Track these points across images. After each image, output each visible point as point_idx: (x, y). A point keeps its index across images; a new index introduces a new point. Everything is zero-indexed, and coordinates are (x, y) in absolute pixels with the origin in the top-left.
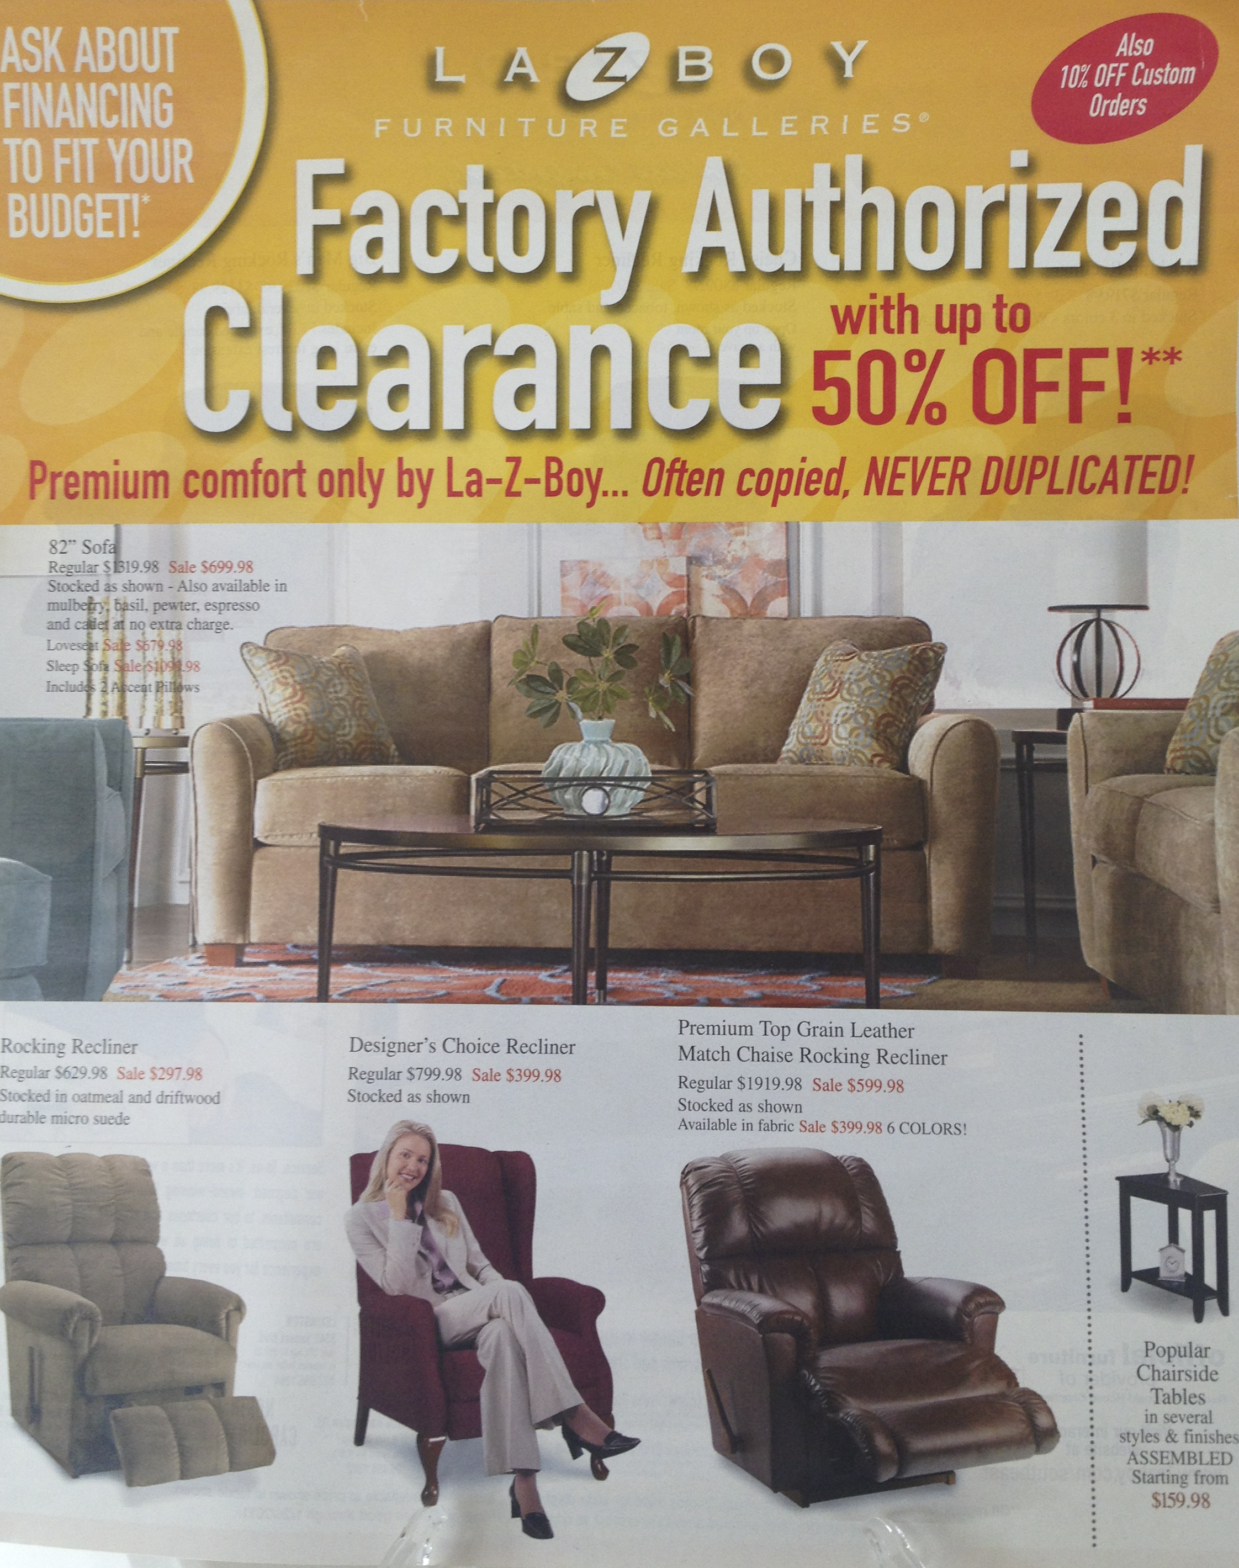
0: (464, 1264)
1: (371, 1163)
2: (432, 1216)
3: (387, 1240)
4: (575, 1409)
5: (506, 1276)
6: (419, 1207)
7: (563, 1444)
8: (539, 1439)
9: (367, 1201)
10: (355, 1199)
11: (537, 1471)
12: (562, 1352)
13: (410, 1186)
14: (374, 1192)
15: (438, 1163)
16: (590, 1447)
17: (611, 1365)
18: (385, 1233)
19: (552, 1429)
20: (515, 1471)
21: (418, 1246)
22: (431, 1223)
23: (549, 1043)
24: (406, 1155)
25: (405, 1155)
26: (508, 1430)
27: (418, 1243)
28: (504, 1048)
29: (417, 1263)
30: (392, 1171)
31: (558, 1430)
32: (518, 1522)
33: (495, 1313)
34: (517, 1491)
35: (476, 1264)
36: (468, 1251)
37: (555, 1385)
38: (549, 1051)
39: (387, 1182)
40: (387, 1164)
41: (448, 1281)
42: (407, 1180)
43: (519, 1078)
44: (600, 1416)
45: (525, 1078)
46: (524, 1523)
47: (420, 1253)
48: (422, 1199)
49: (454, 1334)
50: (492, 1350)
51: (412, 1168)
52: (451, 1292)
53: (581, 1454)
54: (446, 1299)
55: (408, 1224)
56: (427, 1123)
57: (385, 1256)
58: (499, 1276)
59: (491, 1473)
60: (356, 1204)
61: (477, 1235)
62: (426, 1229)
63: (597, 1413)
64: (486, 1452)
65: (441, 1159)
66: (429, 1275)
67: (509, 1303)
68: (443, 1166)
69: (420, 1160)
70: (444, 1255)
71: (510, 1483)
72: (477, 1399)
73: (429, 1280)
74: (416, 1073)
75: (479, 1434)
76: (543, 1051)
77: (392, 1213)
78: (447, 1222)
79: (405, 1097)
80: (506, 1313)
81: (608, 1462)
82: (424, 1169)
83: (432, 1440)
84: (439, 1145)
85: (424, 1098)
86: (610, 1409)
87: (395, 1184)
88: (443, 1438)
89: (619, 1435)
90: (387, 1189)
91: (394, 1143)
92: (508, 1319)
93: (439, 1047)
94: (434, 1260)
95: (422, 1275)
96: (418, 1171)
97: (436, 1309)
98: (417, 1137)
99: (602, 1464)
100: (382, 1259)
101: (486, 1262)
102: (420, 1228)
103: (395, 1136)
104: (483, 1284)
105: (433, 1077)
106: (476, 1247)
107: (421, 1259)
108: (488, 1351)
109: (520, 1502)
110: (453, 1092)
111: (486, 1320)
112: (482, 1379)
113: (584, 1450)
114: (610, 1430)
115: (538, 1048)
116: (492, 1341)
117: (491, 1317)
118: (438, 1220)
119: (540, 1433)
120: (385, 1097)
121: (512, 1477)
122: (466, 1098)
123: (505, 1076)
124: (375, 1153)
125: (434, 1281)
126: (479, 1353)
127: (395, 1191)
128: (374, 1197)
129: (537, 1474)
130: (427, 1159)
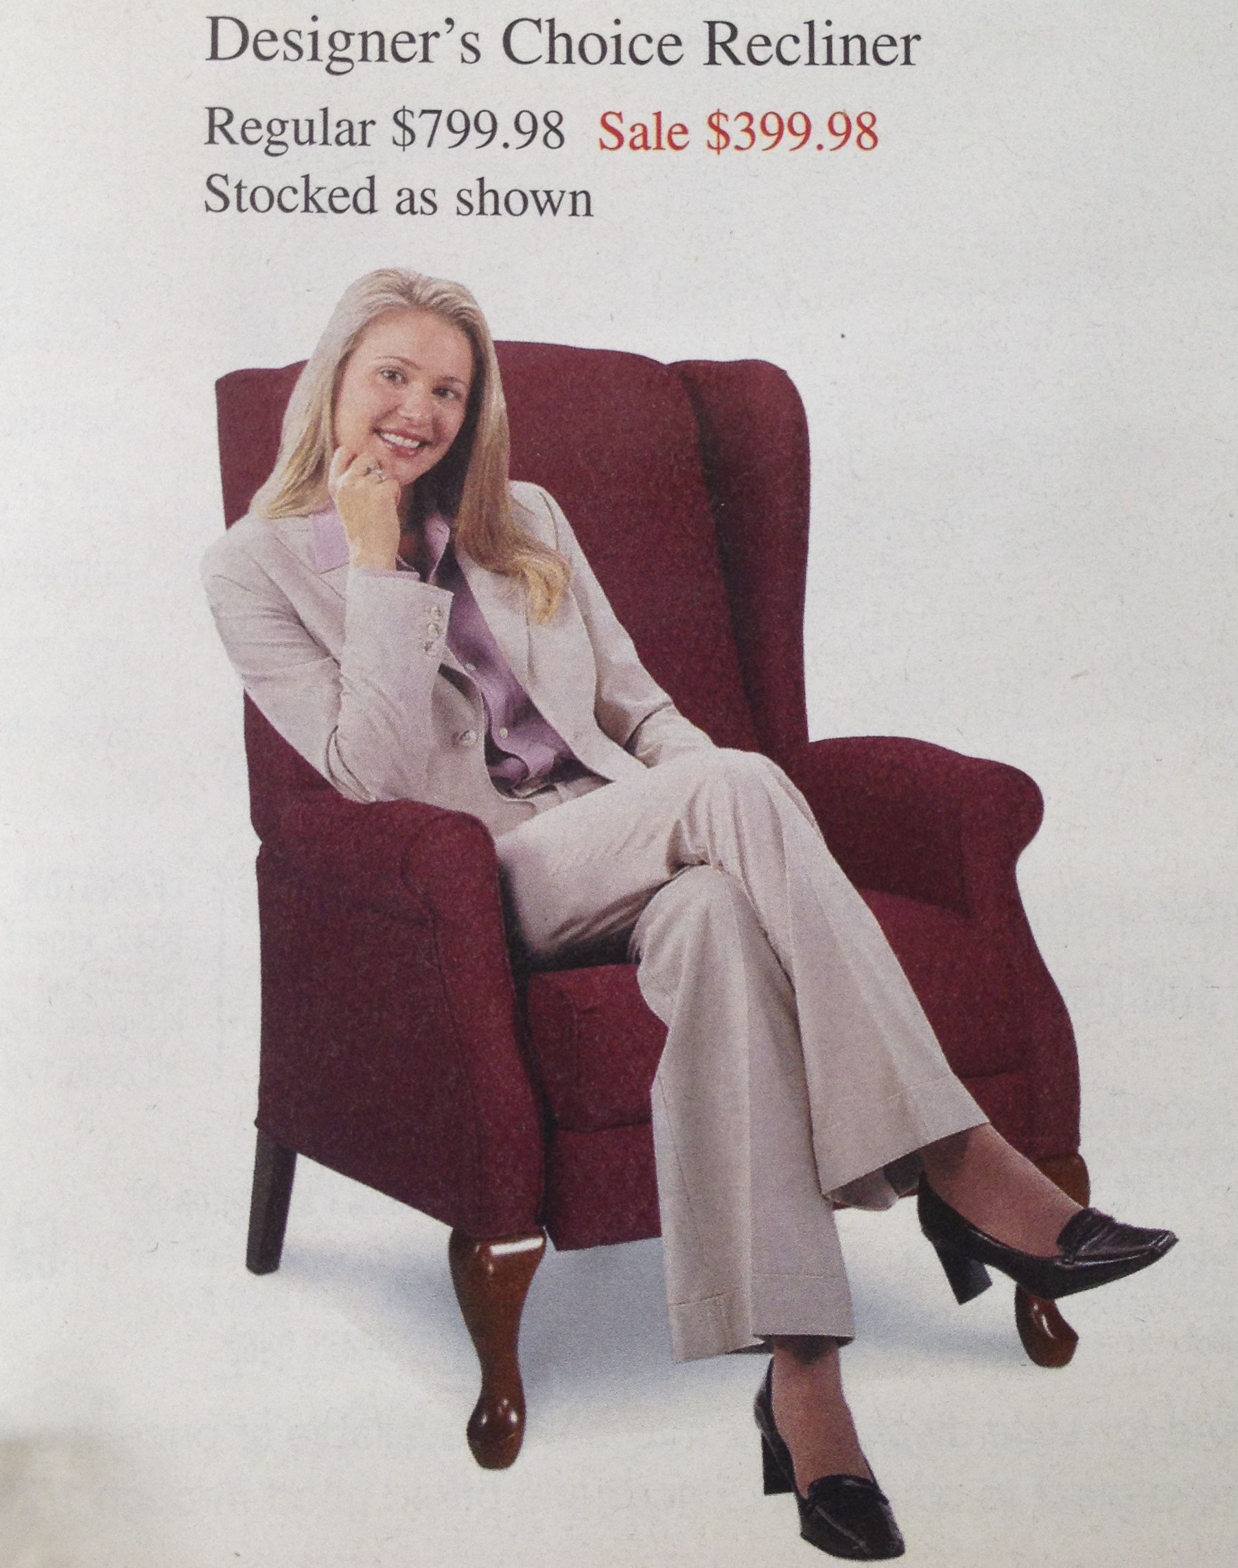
0: (591, 702)
1: (283, 403)
2: (483, 559)
3: (341, 632)
4: (957, 1144)
5: (721, 739)
6: (440, 535)
7: (926, 1254)
8: (844, 1239)
9: (276, 513)
10: (235, 508)
11: (844, 1341)
12: (909, 967)
13: (410, 470)
14: (296, 487)
15: (496, 401)
16: (1010, 1262)
17: (1069, 1003)
18: (335, 613)
19: (885, 1205)
20: (770, 1343)
21: (441, 651)
22: (479, 580)
23: (837, 32)
24: (396, 375)
25: (392, 376)
26: (744, 1214)
27: (440, 643)
28: (696, 47)
29: (438, 699)
30: (352, 420)
31: (906, 1209)
32: (787, 1503)
33: (690, 848)
34: (777, 1409)
35: (626, 701)
36: (601, 662)
37: (890, 1069)
38: (838, 55)
39: (336, 460)
40: (334, 403)
41: (538, 757)
42: (398, 451)
43: (745, 139)
44: (1039, 1162)
45: (763, 141)
46: (805, 1509)
47: (445, 671)
48: (449, 510)
49: (563, 916)
50: (685, 962)
51: (416, 415)
52: (550, 788)
53: (986, 1283)
54: (534, 810)
55: (408, 583)
56: (459, 279)
57: (336, 682)
58: (700, 737)
59: (694, 1351)
60: (242, 525)
61: (623, 614)
62: (463, 600)
63: (1027, 1151)
64: (673, 1285)
65: (506, 389)
66: (476, 740)
67: (736, 820)
68: (511, 410)
69: (440, 391)
70: (523, 679)
71: (755, 1384)
72: (644, 1118)
73: (478, 754)
74: (422, 126)
75: (649, 1227)
76: (820, 56)
77: (355, 550)
78: (531, 576)
79: (386, 199)
80: (726, 849)
81: (1071, 1307)
82: (453, 417)
83: (498, 1250)
84: (498, 344)
85: (447, 202)
86: (1074, 1138)
87: (364, 461)
88: (533, 1243)
89: (1106, 1222)
90: (336, 479)
91: (357, 339)
92: (733, 865)
93: (491, 45)
94: (494, 694)
95: (455, 740)
96: (437, 425)
97: (503, 843)
98: (430, 322)
99: (1055, 1317)
100: (327, 690)
101: (660, 696)
102: (447, 597)
103: (358, 321)
104: (648, 762)
105: (475, 138)
106: (623, 649)
107: (449, 689)
108: (674, 970)
109: (791, 1444)
110: (541, 186)
111: (662, 873)
112: (658, 1054)
113: (992, 1272)
114: (1078, 1207)
115: (804, 46)
116: (684, 934)
117: (677, 864)
118: (501, 572)
119: (849, 1219)
120: (322, 199)
121: (763, 1360)
122: (581, 202)
123: (701, 134)
124: (296, 370)
125: (494, 755)
126: (642, 973)
127: (361, 483)
128: (298, 503)
129: (844, 1352)
130: (462, 388)
